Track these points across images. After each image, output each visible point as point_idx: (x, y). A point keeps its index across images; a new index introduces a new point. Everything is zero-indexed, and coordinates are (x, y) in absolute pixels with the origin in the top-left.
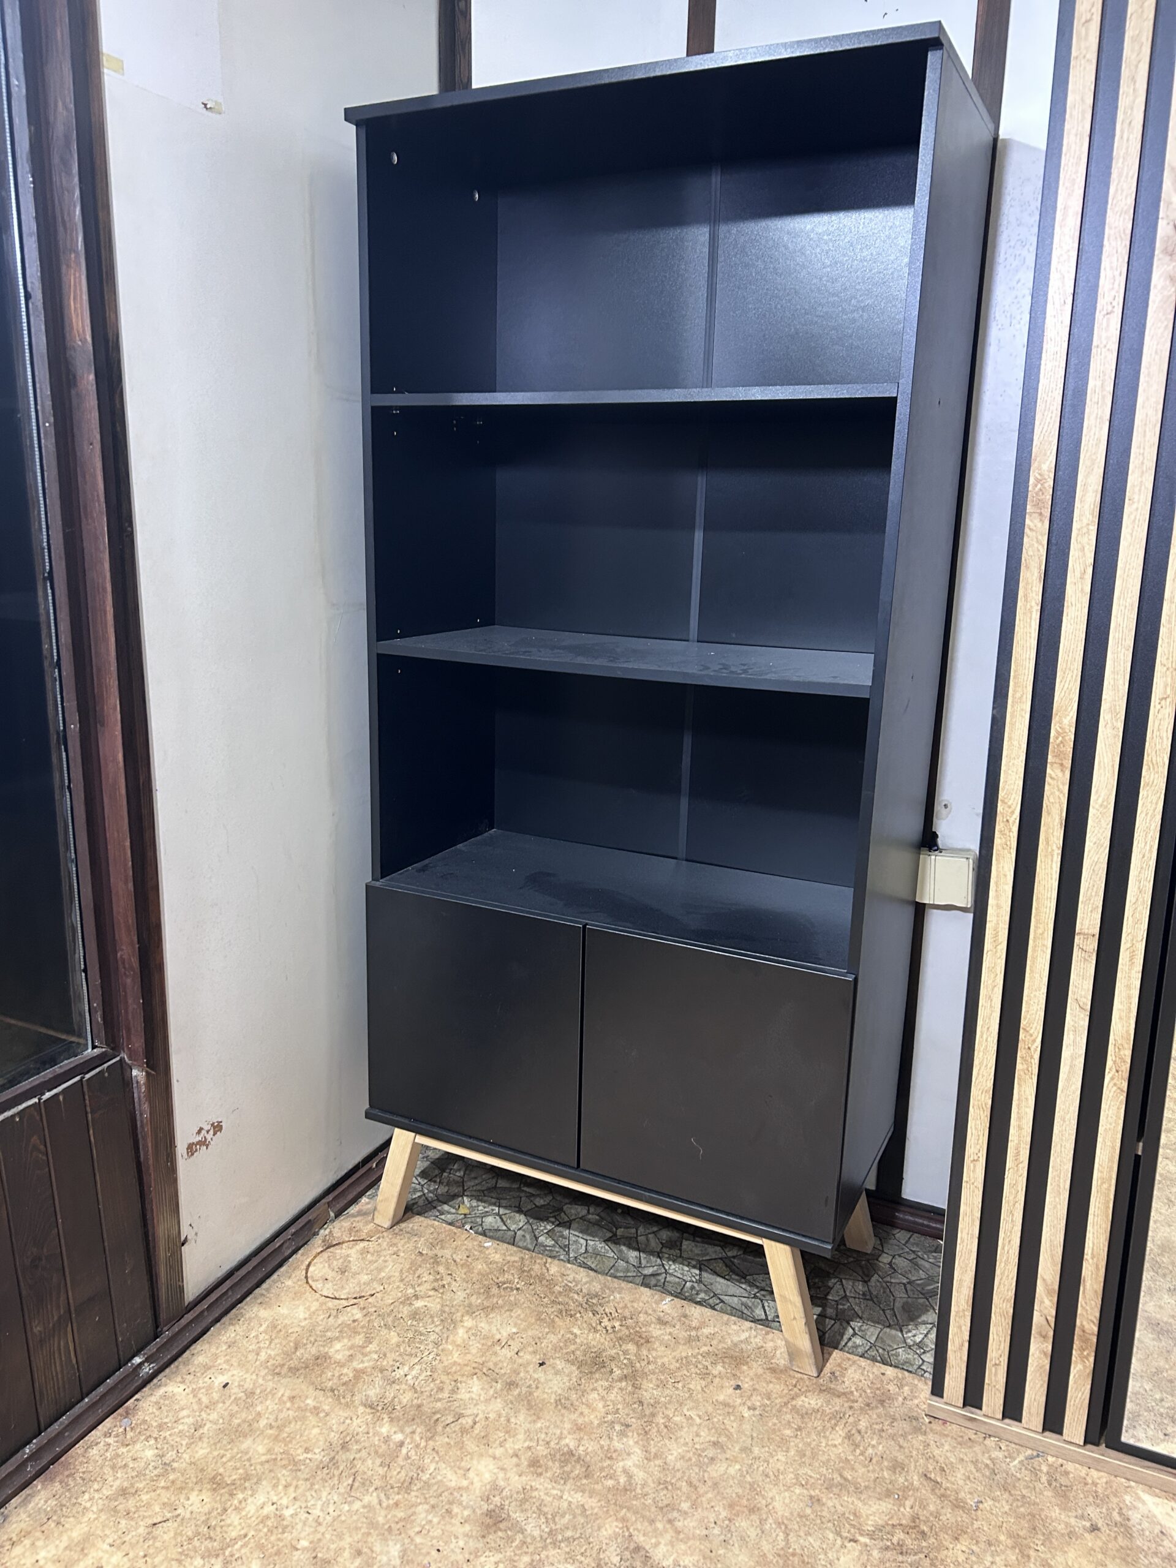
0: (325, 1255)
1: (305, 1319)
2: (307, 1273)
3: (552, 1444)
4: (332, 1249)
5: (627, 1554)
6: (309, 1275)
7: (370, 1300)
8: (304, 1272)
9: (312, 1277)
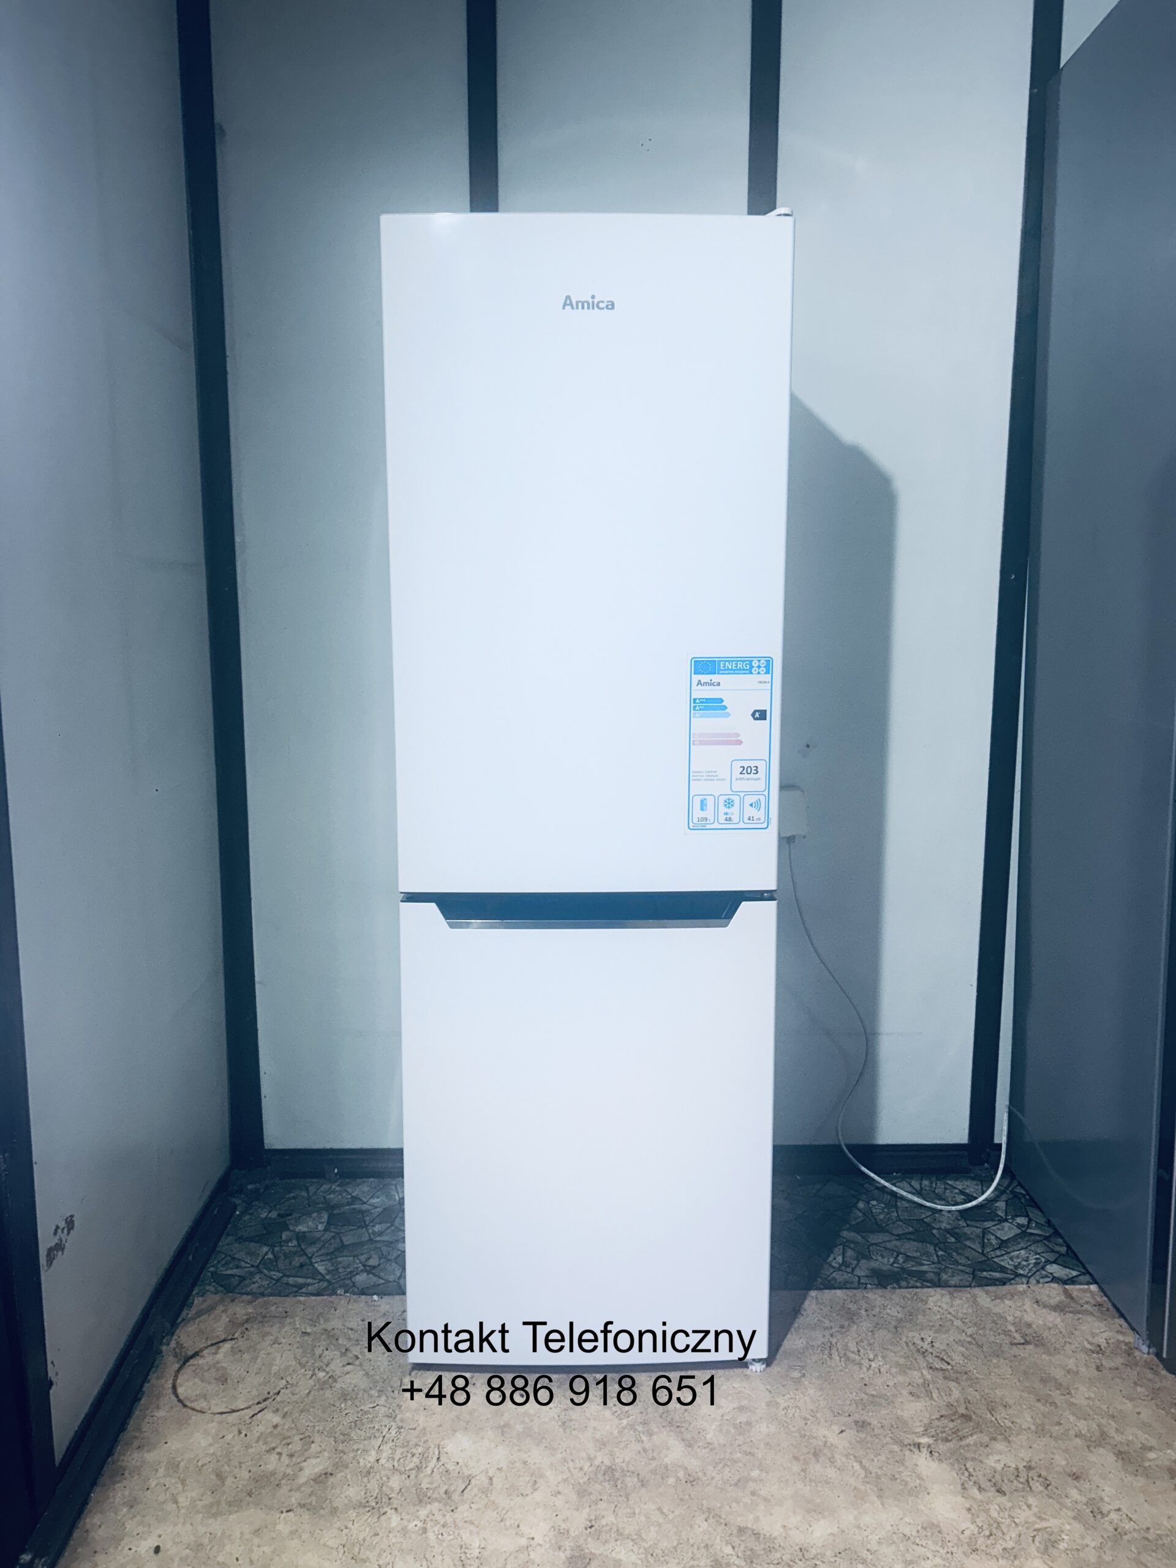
0: (188, 1370)
1: (210, 1445)
2: (177, 1396)
3: (586, 1468)
4: (192, 1362)
5: (736, 1541)
6: (181, 1397)
7: (278, 1398)
8: (173, 1397)
9: (188, 1399)
